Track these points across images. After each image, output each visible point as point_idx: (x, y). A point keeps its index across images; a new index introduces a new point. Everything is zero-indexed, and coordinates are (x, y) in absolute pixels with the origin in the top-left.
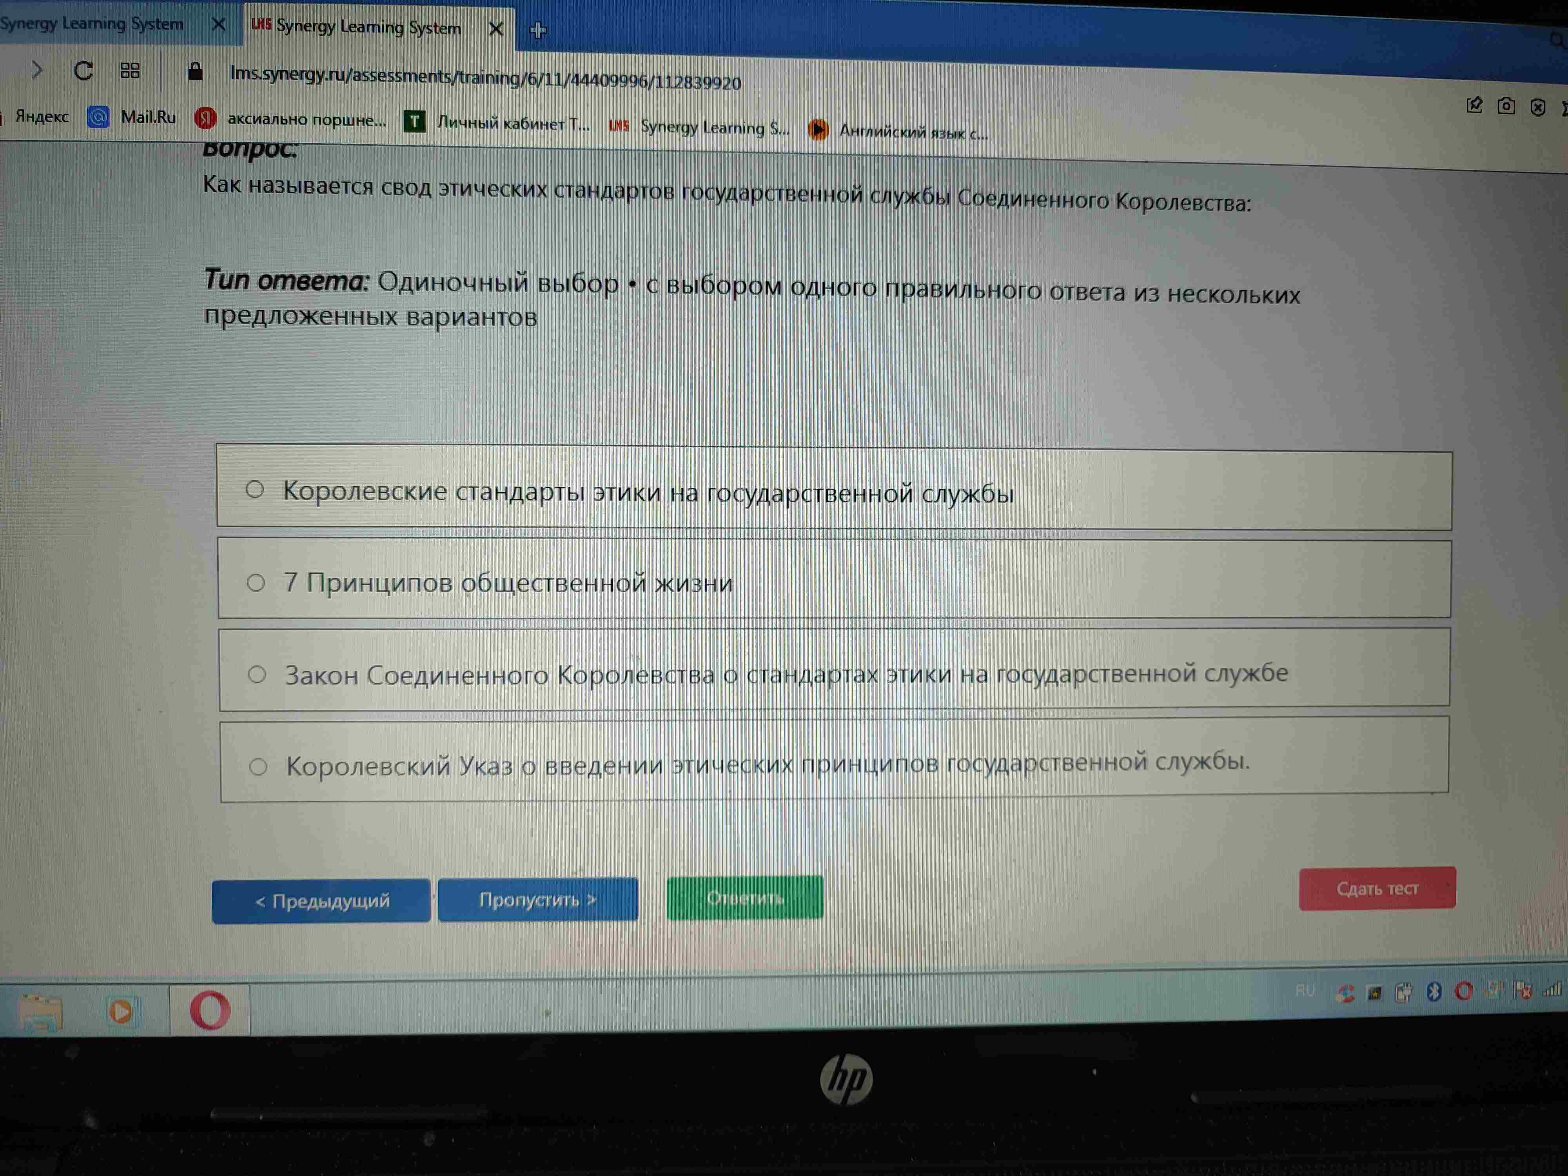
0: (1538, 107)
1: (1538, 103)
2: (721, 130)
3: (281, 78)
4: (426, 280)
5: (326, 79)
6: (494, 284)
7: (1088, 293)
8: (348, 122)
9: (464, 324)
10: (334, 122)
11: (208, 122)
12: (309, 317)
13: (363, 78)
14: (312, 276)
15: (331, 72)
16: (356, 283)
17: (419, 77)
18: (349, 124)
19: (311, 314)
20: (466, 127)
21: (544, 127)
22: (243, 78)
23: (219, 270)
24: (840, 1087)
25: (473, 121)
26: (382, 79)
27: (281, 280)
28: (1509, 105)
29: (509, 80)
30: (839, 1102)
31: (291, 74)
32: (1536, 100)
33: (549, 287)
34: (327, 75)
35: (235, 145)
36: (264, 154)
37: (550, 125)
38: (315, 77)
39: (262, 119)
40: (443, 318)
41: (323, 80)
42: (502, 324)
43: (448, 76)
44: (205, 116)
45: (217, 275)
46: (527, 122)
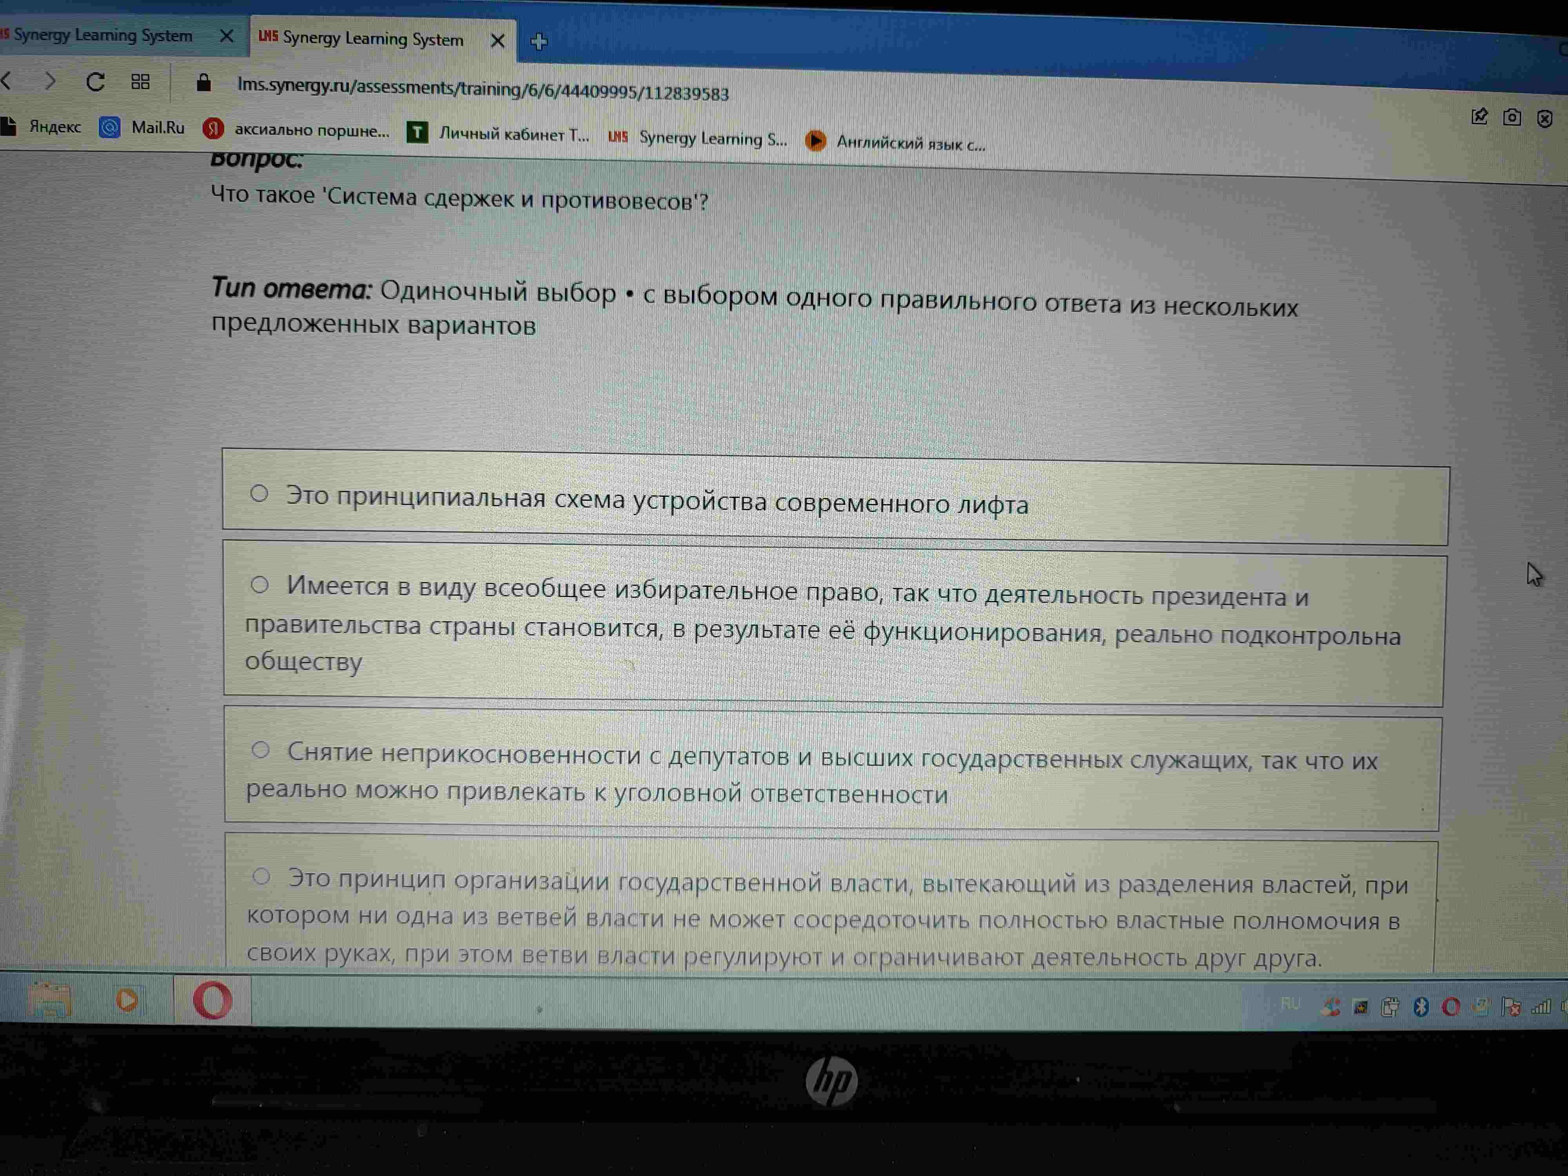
0: (1545, 119)
1: (1545, 114)
2: (719, 142)
3: (287, 89)
4: (427, 288)
6: (493, 293)
7: (1083, 305)
9: (464, 332)
10: (339, 133)
11: (216, 133)
12: (312, 325)
13: (367, 89)
14: (316, 285)
15: (336, 84)
16: (358, 292)
17: (421, 89)
18: (353, 135)
19: (315, 321)
20: (467, 138)
21: (544, 138)
22: (250, 89)
23: (225, 278)
24: (826, 1088)
25: (474, 132)
26: (385, 90)
27: (286, 289)
28: (1515, 116)
30: (825, 1103)
31: (297, 86)
32: (1543, 111)
33: (548, 296)
34: (332, 86)
35: (242, 155)
36: (270, 164)
37: (551, 136)
38: (321, 88)
39: (269, 129)
40: (443, 327)
41: (328, 91)
42: (501, 332)
43: (451, 87)
44: (213, 126)
45: (224, 283)
46: (528, 134)
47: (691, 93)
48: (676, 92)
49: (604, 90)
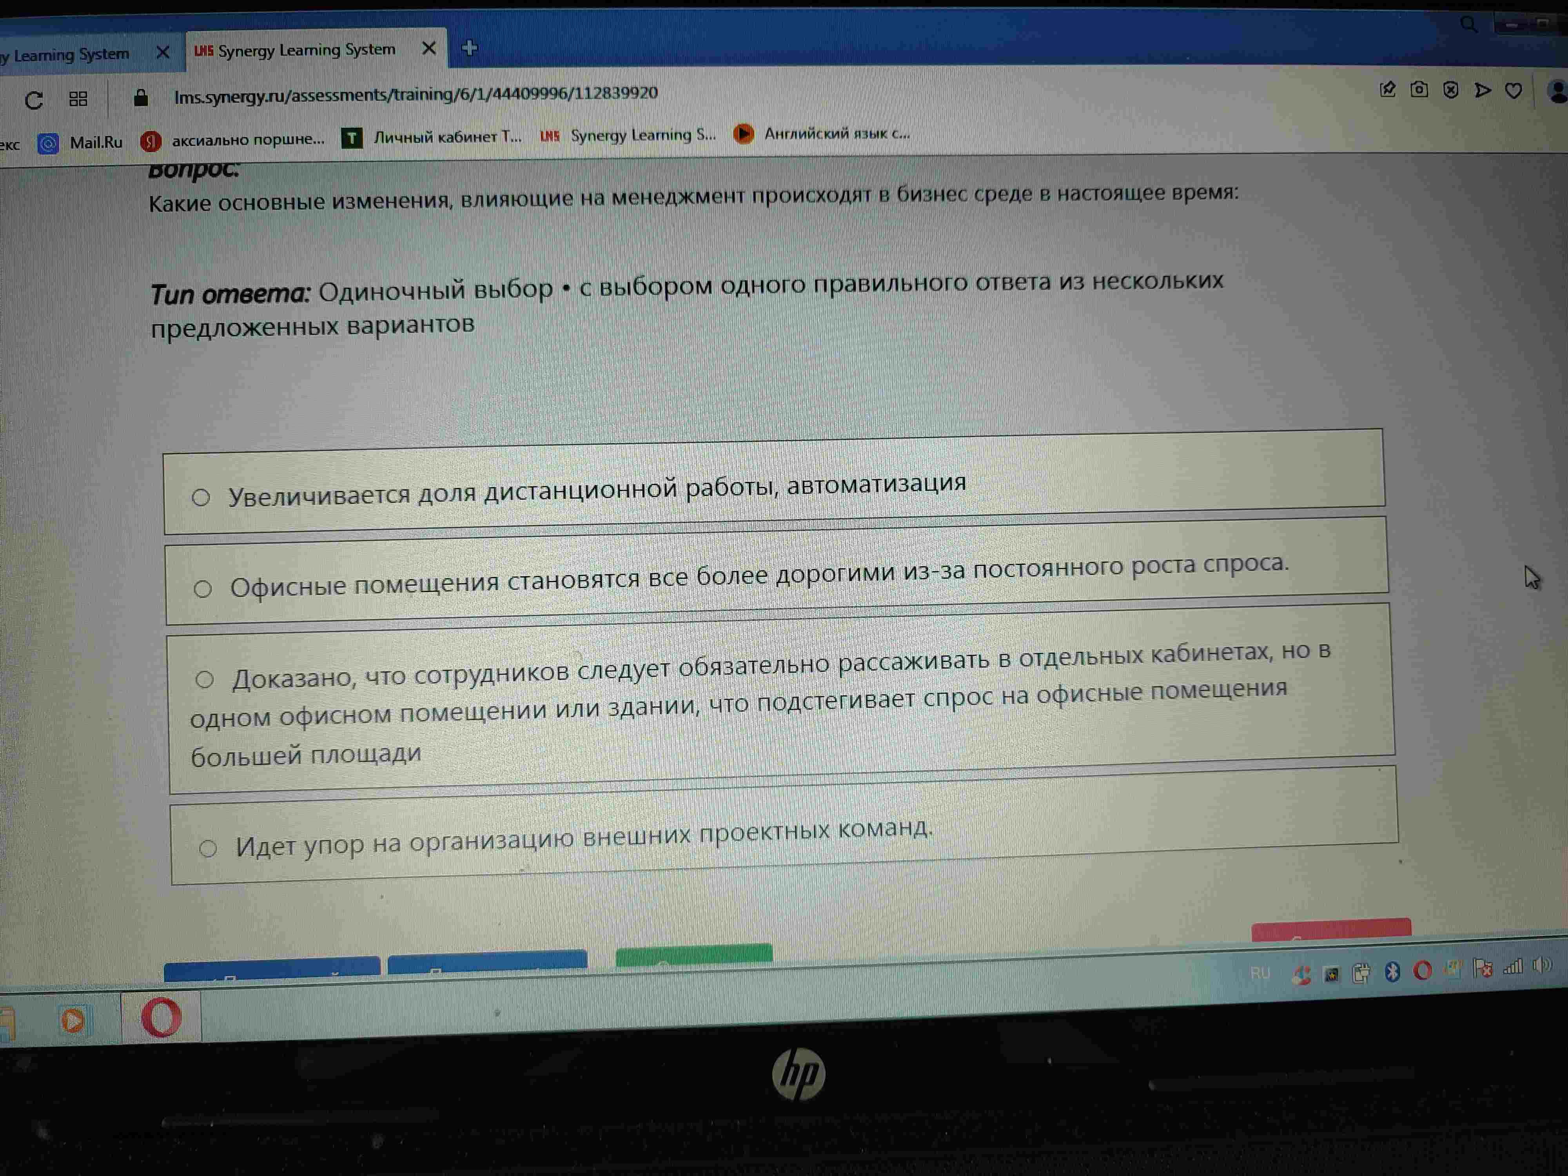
0: (1451, 90)
1: (1451, 85)
2: (649, 138)
3: (223, 101)
4: (365, 290)
5: (267, 101)
6: (433, 293)
7: (1014, 283)
8: (289, 142)
9: (403, 332)
10: (275, 141)
11: (154, 146)
12: (252, 329)
13: (302, 98)
14: (254, 290)
15: (271, 95)
16: (297, 295)
17: (355, 96)
18: (288, 143)
19: (254, 325)
20: (402, 141)
21: (477, 140)
22: (187, 102)
23: (164, 286)
24: (793, 1082)
25: (408, 136)
26: (320, 99)
27: (224, 295)
28: (1422, 88)
29: (443, 96)
30: (792, 1098)
31: (233, 97)
32: (1448, 82)
33: (485, 293)
34: (267, 97)
35: (179, 167)
36: (207, 174)
37: (483, 138)
38: (256, 99)
39: (206, 140)
40: (382, 327)
41: (264, 102)
42: (441, 330)
43: (384, 94)
44: (151, 140)
45: (163, 292)
46: (461, 136)
47: (620, 93)
48: (606, 92)
49: (535, 91)
